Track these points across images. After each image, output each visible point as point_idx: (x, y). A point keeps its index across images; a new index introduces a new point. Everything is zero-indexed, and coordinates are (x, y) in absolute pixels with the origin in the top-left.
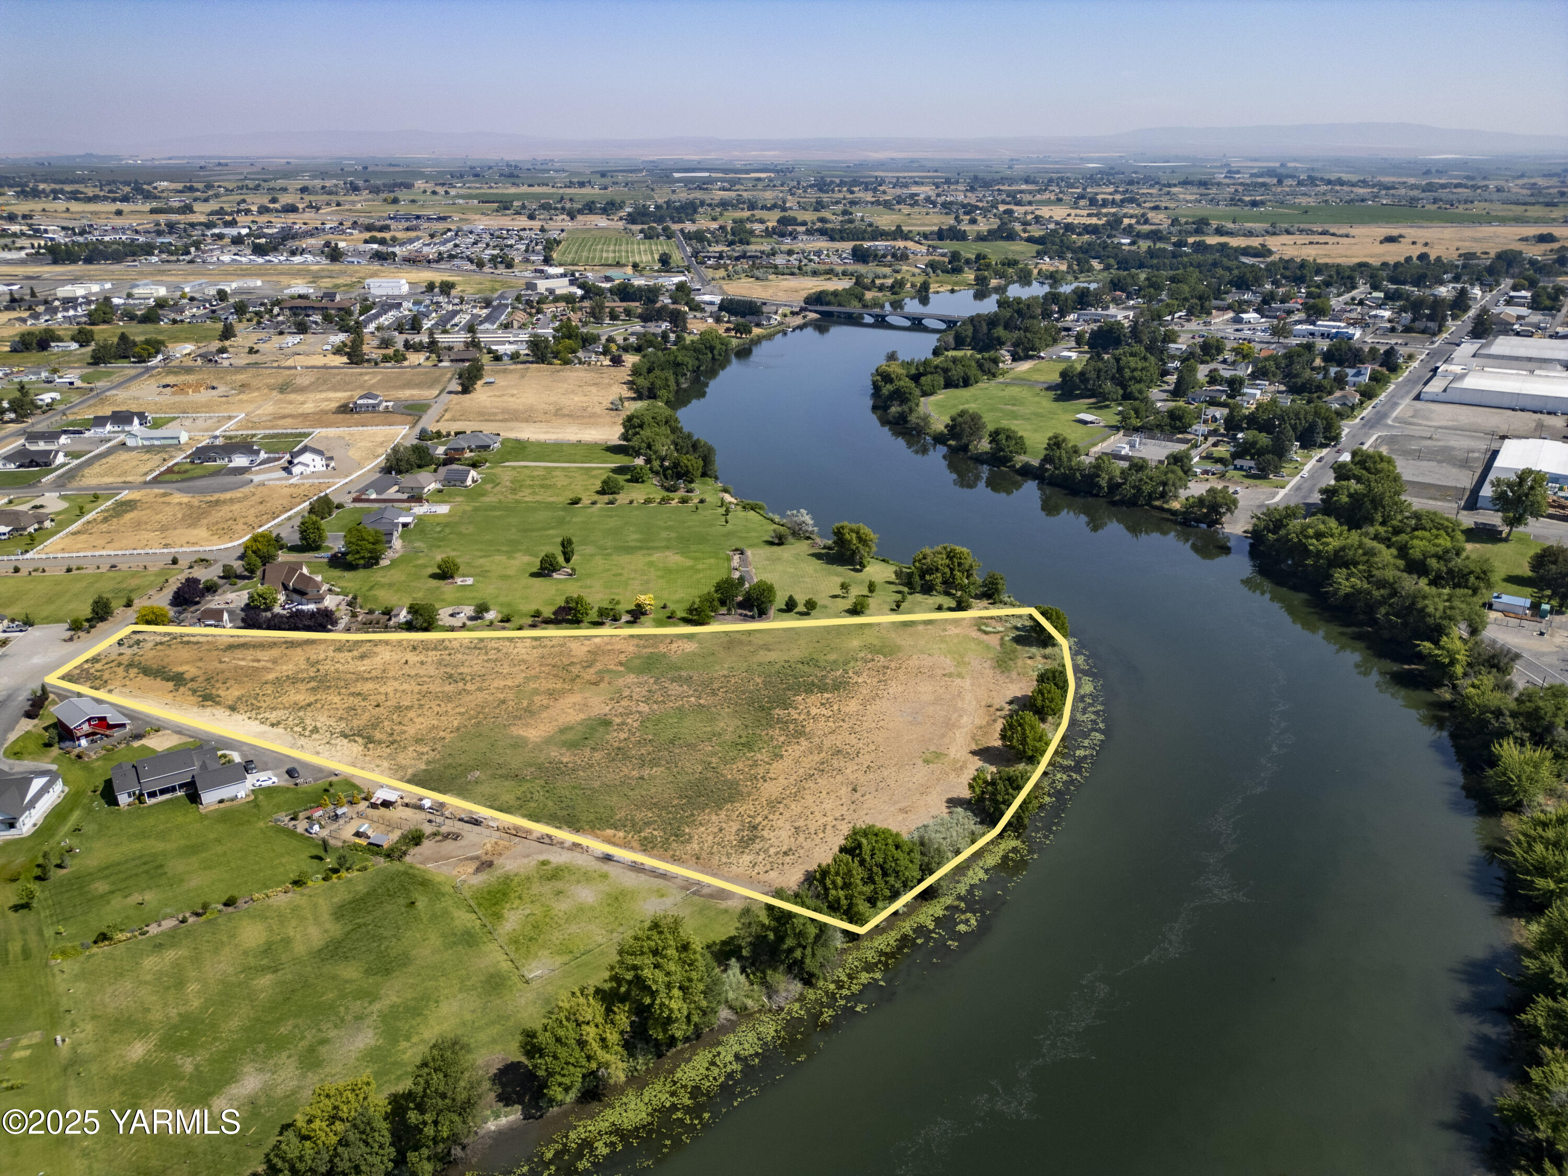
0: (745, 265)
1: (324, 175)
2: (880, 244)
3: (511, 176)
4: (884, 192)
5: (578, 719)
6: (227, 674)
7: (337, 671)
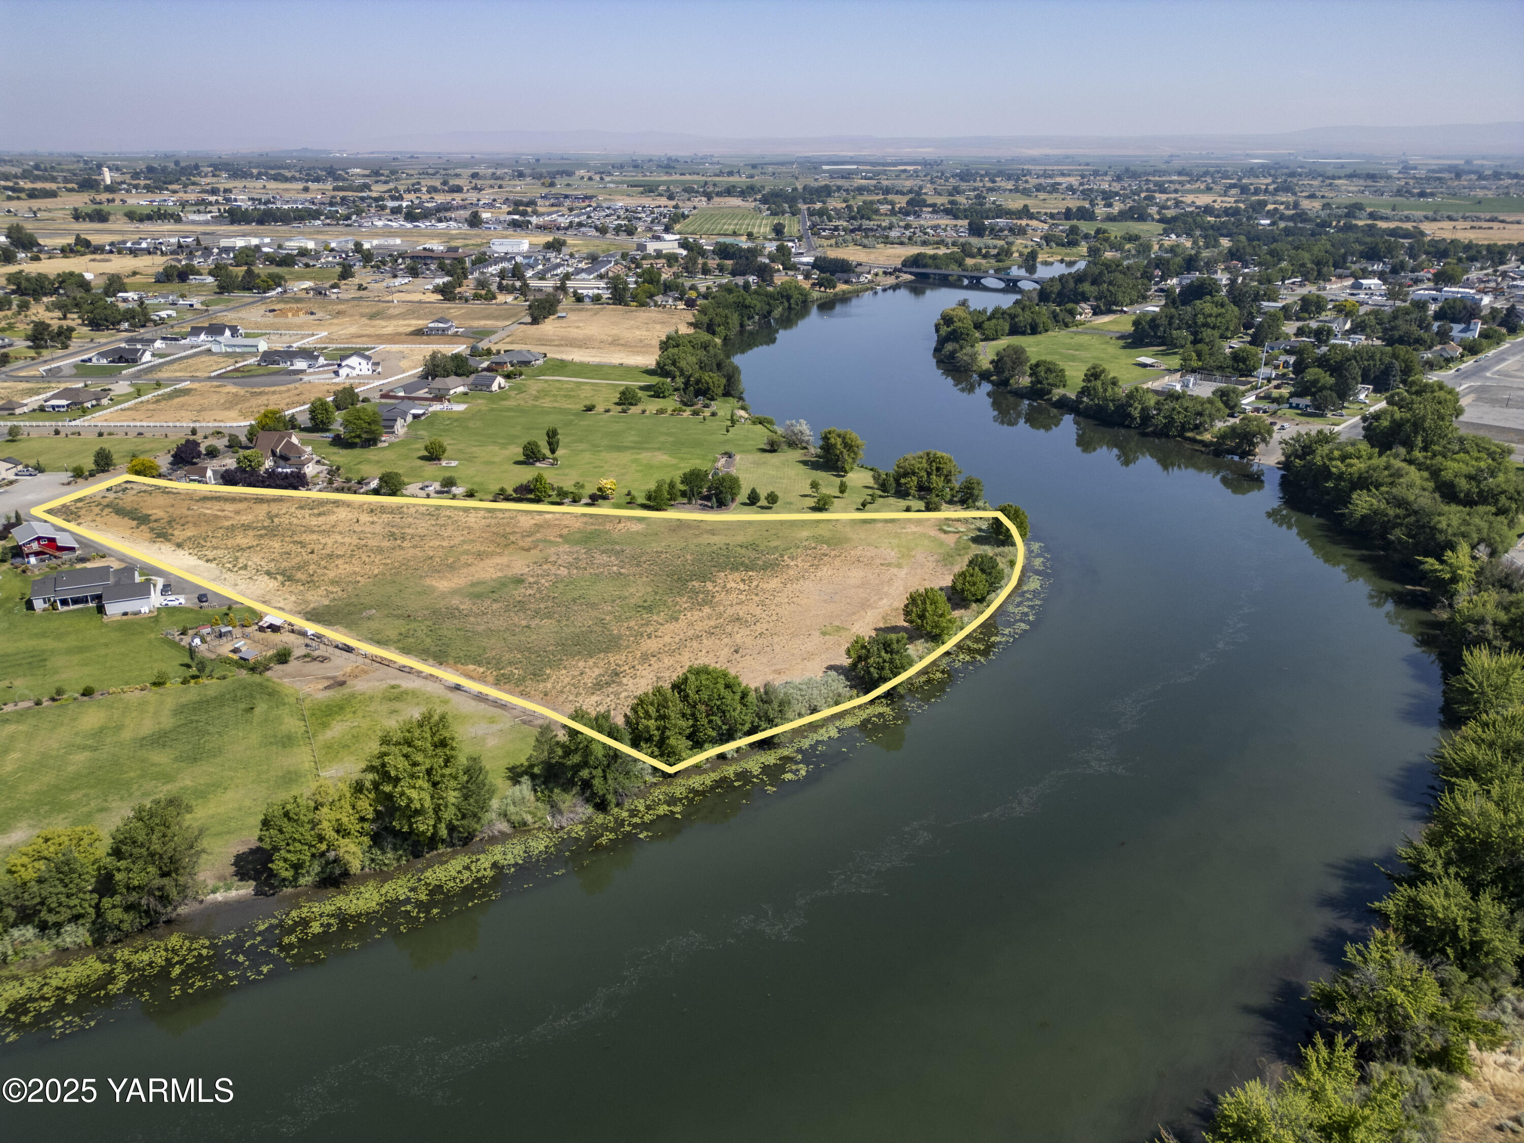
0: (858, 236)
1: (498, 165)
2: (1001, 222)
3: (668, 167)
4: (1027, 182)
5: (494, 576)
6: (189, 519)
7: (290, 524)
